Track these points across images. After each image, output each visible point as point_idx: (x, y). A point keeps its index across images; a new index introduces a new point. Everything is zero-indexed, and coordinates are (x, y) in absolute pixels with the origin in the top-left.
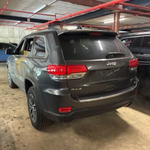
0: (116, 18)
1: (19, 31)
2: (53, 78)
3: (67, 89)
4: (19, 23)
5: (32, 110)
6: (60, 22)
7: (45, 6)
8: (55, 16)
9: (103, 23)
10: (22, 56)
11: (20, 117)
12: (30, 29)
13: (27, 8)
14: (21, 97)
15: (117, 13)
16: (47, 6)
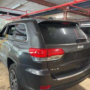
0: (65, 15)
1: (1, 21)
2: (35, 60)
3: (48, 70)
4: (1, 15)
5: (13, 83)
6: (28, 16)
7: (19, 5)
8: (26, 12)
9: (55, 18)
10: (4, 38)
11: (2, 87)
12: (9, 20)
13: (7, 5)
14: (2, 68)
15: (65, 12)
16: (21, 5)
